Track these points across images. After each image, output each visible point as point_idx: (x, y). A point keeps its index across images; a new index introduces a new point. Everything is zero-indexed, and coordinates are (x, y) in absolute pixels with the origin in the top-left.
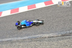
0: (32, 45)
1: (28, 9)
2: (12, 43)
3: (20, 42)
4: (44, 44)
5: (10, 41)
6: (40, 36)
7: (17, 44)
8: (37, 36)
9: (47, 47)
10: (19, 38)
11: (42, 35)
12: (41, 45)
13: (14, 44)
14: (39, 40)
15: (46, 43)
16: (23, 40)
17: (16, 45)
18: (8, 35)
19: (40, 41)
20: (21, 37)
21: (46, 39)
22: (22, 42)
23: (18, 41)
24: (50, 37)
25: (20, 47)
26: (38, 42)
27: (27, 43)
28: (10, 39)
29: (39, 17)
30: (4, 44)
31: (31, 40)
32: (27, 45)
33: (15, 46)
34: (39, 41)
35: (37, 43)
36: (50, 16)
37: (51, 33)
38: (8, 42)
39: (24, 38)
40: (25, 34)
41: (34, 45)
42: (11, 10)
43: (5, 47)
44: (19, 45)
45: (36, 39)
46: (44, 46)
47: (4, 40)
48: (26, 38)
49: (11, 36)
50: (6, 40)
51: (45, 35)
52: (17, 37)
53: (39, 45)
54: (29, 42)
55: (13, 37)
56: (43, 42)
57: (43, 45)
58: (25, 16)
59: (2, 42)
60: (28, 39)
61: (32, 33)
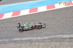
1: (47, 9)
2: (32, 42)
3: (39, 41)
4: (65, 45)
5: (30, 40)
7: (36, 44)
8: (57, 36)
10: (39, 38)
11: (62, 36)
12: (62, 46)
14: (59, 41)
15: (66, 44)
18: (28, 34)
19: (61, 42)
20: (41, 36)
21: (67, 40)
22: (42, 42)
23: (37, 41)
24: (71, 38)
25: (40, 47)
26: (58, 42)
28: (29, 38)
30: (23, 43)
31: (52, 40)
32: (48, 45)
33: (34, 45)
35: (58, 44)
36: (70, 16)
37: (71, 34)
38: (28, 42)
40: (45, 34)
42: (30, 10)
43: (24, 46)
45: (57, 40)
47: (23, 39)
48: (46, 38)
49: (30, 36)
51: (65, 36)
52: (37, 37)
53: (60, 45)
54: (49, 43)
55: (32, 37)
56: (64, 43)
57: (63, 45)
59: (21, 41)
60: (48, 39)
61: (52, 33)
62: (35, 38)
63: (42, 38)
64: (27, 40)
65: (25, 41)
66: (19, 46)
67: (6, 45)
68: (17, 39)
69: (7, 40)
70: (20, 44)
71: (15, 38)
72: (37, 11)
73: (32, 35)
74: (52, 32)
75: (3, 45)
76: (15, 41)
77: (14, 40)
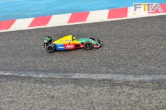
0: (161, 98)
2: (114, 86)
3: (132, 85)
5: (110, 80)
7: (124, 90)
10: (131, 78)
13: (118, 89)
16: (140, 82)
17: (124, 92)
18: (104, 66)
20: (135, 74)
22: (137, 86)
23: (127, 83)
25: (133, 98)
27: (150, 91)
28: (108, 76)
30: (95, 87)
31: (159, 85)
32: (150, 95)
33: (120, 93)
38: (104, 83)
39: (142, 78)
40: (144, 70)
43: (97, 92)
44: (130, 92)
47: (94, 77)
48: (147, 78)
49: (110, 71)
50: (100, 77)
52: (125, 74)
54: (154, 90)
55: (115, 73)
58: (143, 27)
59: (91, 81)
60: (152, 82)
61: (159, 69)
62: (121, 78)
63: (137, 79)
64: (104, 80)
65: (99, 81)
66: (84, 91)
67: (55, 88)
68: (82, 76)
69: (58, 76)
70: (86, 87)
71: (76, 72)
72: (126, 16)
73: (114, 69)
74: (159, 67)
75: (50, 87)
76: (76, 79)
77: (73, 77)
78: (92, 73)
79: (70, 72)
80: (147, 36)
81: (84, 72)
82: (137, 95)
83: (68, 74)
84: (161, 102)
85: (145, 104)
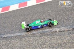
6: (50, 30)
9: (59, 41)
13: (24, 39)
17: (26, 40)
27: (37, 38)
29: (49, 10)
34: (50, 36)
39: (34, 33)
41: (45, 40)
46: (55, 41)
50: (15, 35)
58: (34, 9)
78: (12, 33)
79: (2, 35)
80: (36, 13)
81: (8, 33)
82: (32, 40)
83: (1, 36)
84: (42, 42)
85: (36, 44)
